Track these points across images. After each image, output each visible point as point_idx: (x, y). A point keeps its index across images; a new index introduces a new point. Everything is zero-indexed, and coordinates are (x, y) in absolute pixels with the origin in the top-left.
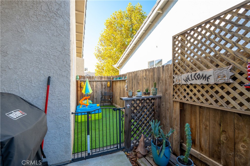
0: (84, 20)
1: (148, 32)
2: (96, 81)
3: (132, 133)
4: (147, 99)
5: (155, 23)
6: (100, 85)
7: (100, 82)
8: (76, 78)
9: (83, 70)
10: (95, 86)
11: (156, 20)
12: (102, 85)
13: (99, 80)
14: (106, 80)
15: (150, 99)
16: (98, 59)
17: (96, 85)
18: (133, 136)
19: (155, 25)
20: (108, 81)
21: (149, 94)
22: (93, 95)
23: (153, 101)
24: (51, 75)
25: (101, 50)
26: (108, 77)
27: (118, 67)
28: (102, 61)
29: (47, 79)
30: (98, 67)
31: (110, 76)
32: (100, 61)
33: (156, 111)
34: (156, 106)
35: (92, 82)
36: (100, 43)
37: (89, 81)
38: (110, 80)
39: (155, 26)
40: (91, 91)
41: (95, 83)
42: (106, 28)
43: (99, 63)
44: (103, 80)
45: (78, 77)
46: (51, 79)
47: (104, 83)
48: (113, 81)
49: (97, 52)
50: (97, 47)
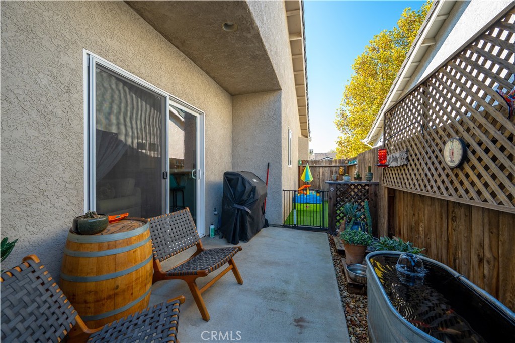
0: (306, 92)
1: (415, 78)
2: (323, 167)
3: (338, 218)
4: (358, 185)
5: (425, 62)
6: (329, 172)
7: (329, 168)
8: (299, 163)
9: (307, 153)
10: (321, 174)
11: (426, 56)
12: (332, 172)
13: (328, 165)
14: (338, 165)
15: (363, 185)
16: (342, 129)
17: (323, 173)
18: (339, 221)
19: (425, 65)
20: (341, 166)
21: (360, 179)
22: (319, 186)
23: (367, 188)
24: (269, 162)
25: (348, 113)
26: (340, 161)
27: (369, 143)
28: (348, 132)
29: (267, 165)
30: (340, 143)
31: (345, 158)
32: (345, 132)
33: (370, 199)
34: (371, 194)
35: (318, 168)
36: (346, 101)
37: (310, 167)
38: (344, 165)
39: (424, 68)
40: (311, 179)
41: (321, 170)
42: (354, 74)
43: (343, 136)
44: (334, 164)
45: (301, 162)
46: (270, 164)
47: (334, 169)
48: (348, 167)
49: (339, 118)
50: (339, 110)
